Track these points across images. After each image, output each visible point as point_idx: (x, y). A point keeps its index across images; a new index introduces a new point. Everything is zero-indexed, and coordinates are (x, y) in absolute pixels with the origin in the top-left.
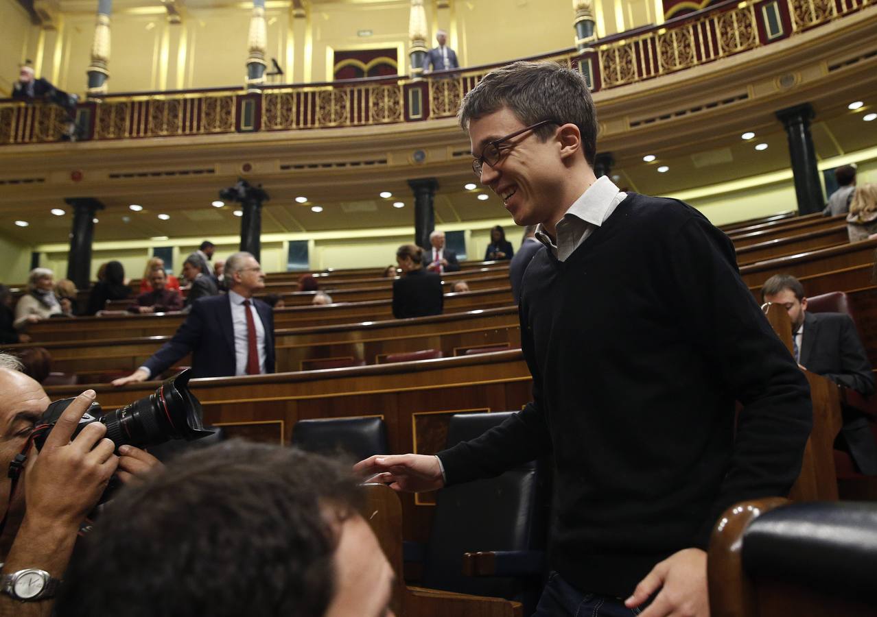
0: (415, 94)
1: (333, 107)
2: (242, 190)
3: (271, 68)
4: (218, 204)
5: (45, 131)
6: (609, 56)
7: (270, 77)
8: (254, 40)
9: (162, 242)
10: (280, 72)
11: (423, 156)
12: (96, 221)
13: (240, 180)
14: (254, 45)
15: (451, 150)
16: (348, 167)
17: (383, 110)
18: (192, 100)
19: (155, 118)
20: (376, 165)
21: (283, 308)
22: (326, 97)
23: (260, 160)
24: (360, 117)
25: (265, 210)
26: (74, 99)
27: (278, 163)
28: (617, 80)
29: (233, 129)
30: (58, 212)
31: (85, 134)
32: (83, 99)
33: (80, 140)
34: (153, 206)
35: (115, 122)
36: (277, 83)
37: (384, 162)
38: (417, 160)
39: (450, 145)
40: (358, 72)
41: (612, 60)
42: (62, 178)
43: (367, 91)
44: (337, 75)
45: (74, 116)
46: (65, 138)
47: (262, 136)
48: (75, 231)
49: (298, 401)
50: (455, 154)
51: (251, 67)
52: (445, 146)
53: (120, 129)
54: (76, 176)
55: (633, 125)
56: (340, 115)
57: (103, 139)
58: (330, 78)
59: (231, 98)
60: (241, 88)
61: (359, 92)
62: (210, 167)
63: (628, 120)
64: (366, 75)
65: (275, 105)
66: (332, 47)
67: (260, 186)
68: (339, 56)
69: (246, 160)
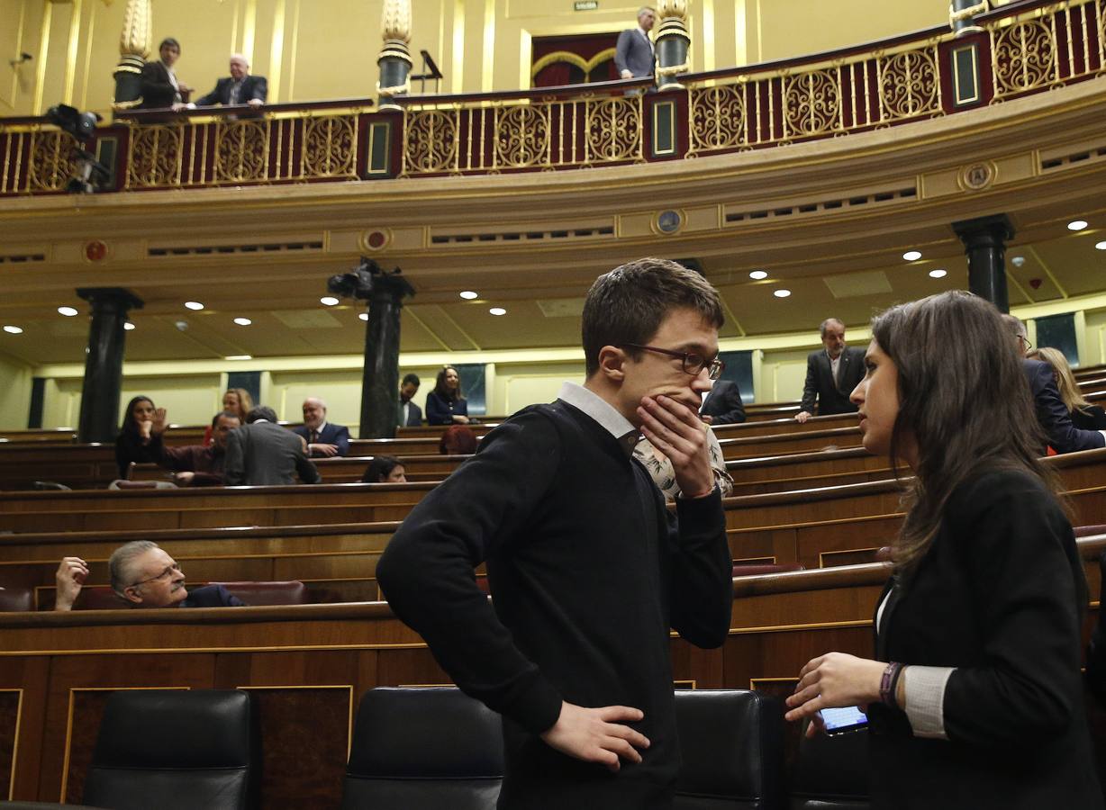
0: (664, 111)
1: (523, 135)
2: (366, 277)
3: (419, 67)
4: (330, 301)
5: (44, 174)
6: (1009, 40)
7: (419, 83)
8: (391, 19)
9: (243, 363)
10: (436, 74)
11: (675, 222)
12: (128, 326)
13: (364, 260)
14: (391, 27)
15: (723, 211)
16: (547, 239)
17: (607, 140)
18: (287, 122)
19: (224, 153)
20: (595, 236)
21: (402, 482)
22: (511, 118)
23: (396, 226)
24: (569, 153)
25: (408, 312)
26: (91, 121)
27: (429, 232)
28: (1022, 84)
29: (354, 173)
30: (68, 312)
31: (109, 180)
32: (108, 120)
33: (101, 190)
34: (223, 302)
35: (159, 159)
36: (429, 93)
37: (610, 230)
38: (665, 228)
39: (720, 202)
40: (575, 73)
41: (1013, 47)
42: (72, 254)
43: (581, 106)
44: (537, 78)
45: (92, 148)
46: (76, 187)
47: (402, 185)
48: (94, 343)
49: (379, 650)
50: (730, 218)
51: (384, 65)
52: (714, 203)
53: (167, 173)
54: (95, 252)
55: (1046, 165)
56: (534, 149)
57: (139, 188)
58: (525, 84)
59: (350, 118)
60: (369, 103)
61: (568, 108)
62: (315, 238)
63: (1040, 157)
64: (587, 79)
65: (425, 131)
66: (529, 31)
67: (398, 271)
68: (542, 45)
69: (373, 226)
